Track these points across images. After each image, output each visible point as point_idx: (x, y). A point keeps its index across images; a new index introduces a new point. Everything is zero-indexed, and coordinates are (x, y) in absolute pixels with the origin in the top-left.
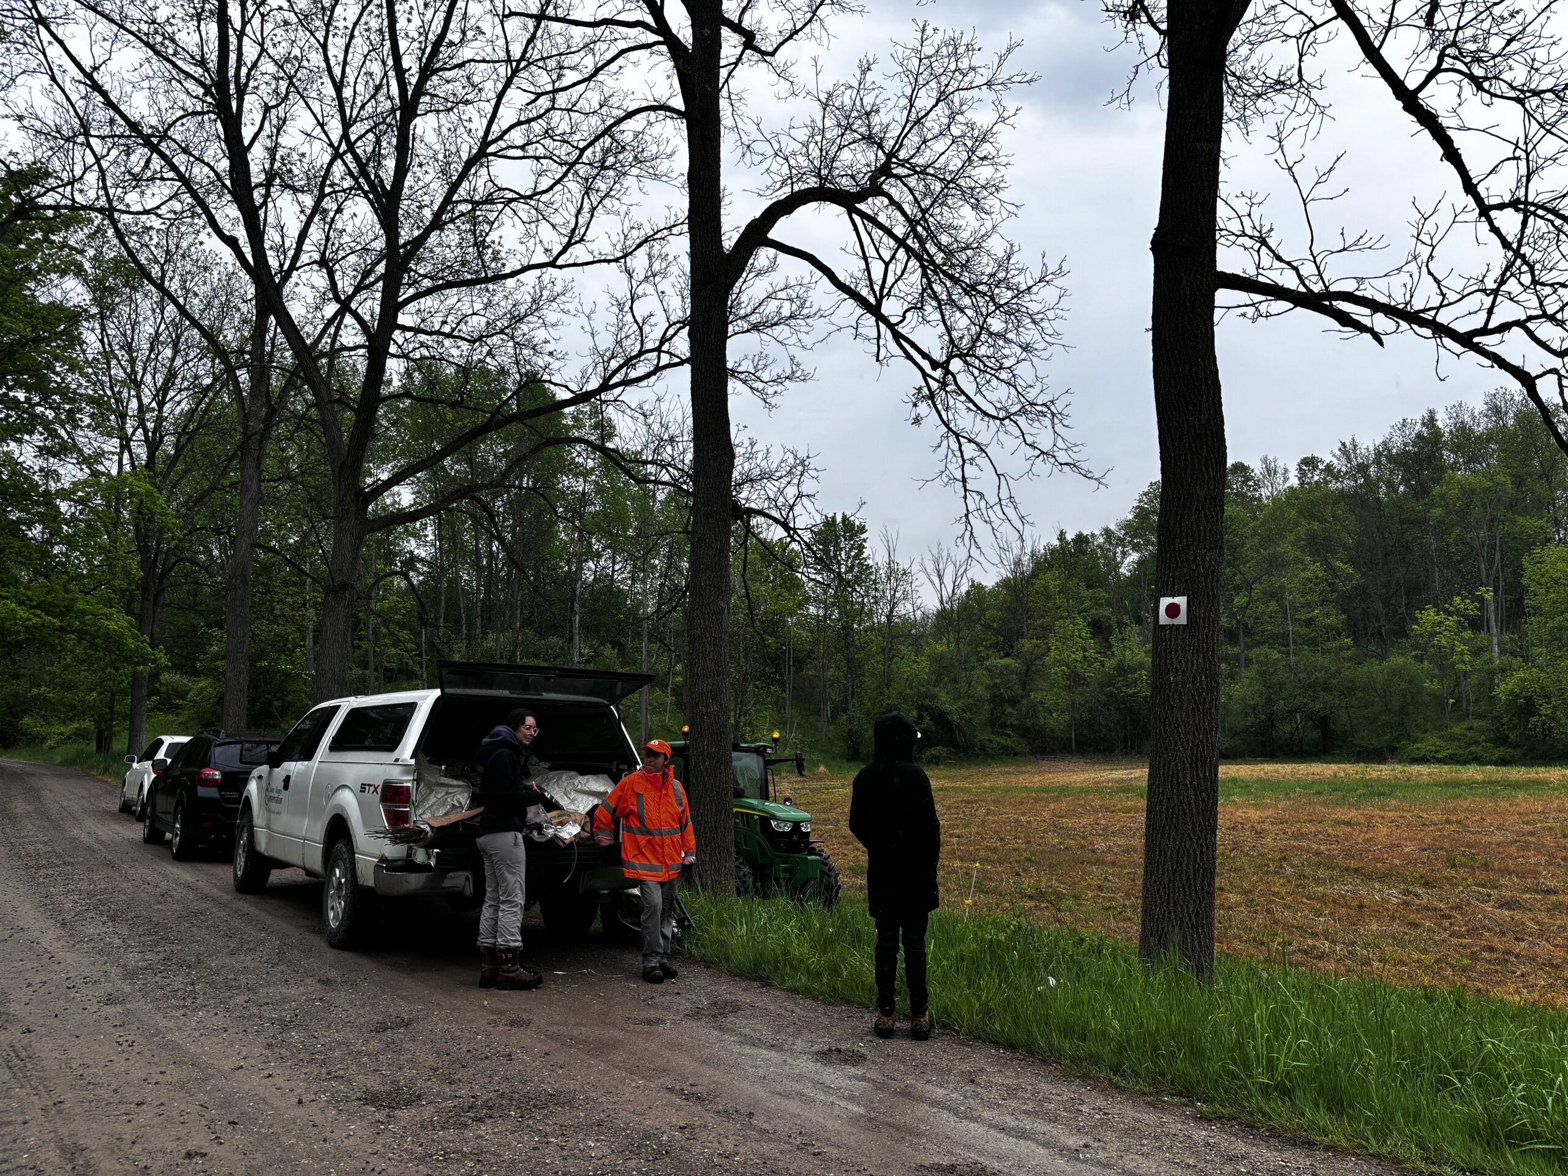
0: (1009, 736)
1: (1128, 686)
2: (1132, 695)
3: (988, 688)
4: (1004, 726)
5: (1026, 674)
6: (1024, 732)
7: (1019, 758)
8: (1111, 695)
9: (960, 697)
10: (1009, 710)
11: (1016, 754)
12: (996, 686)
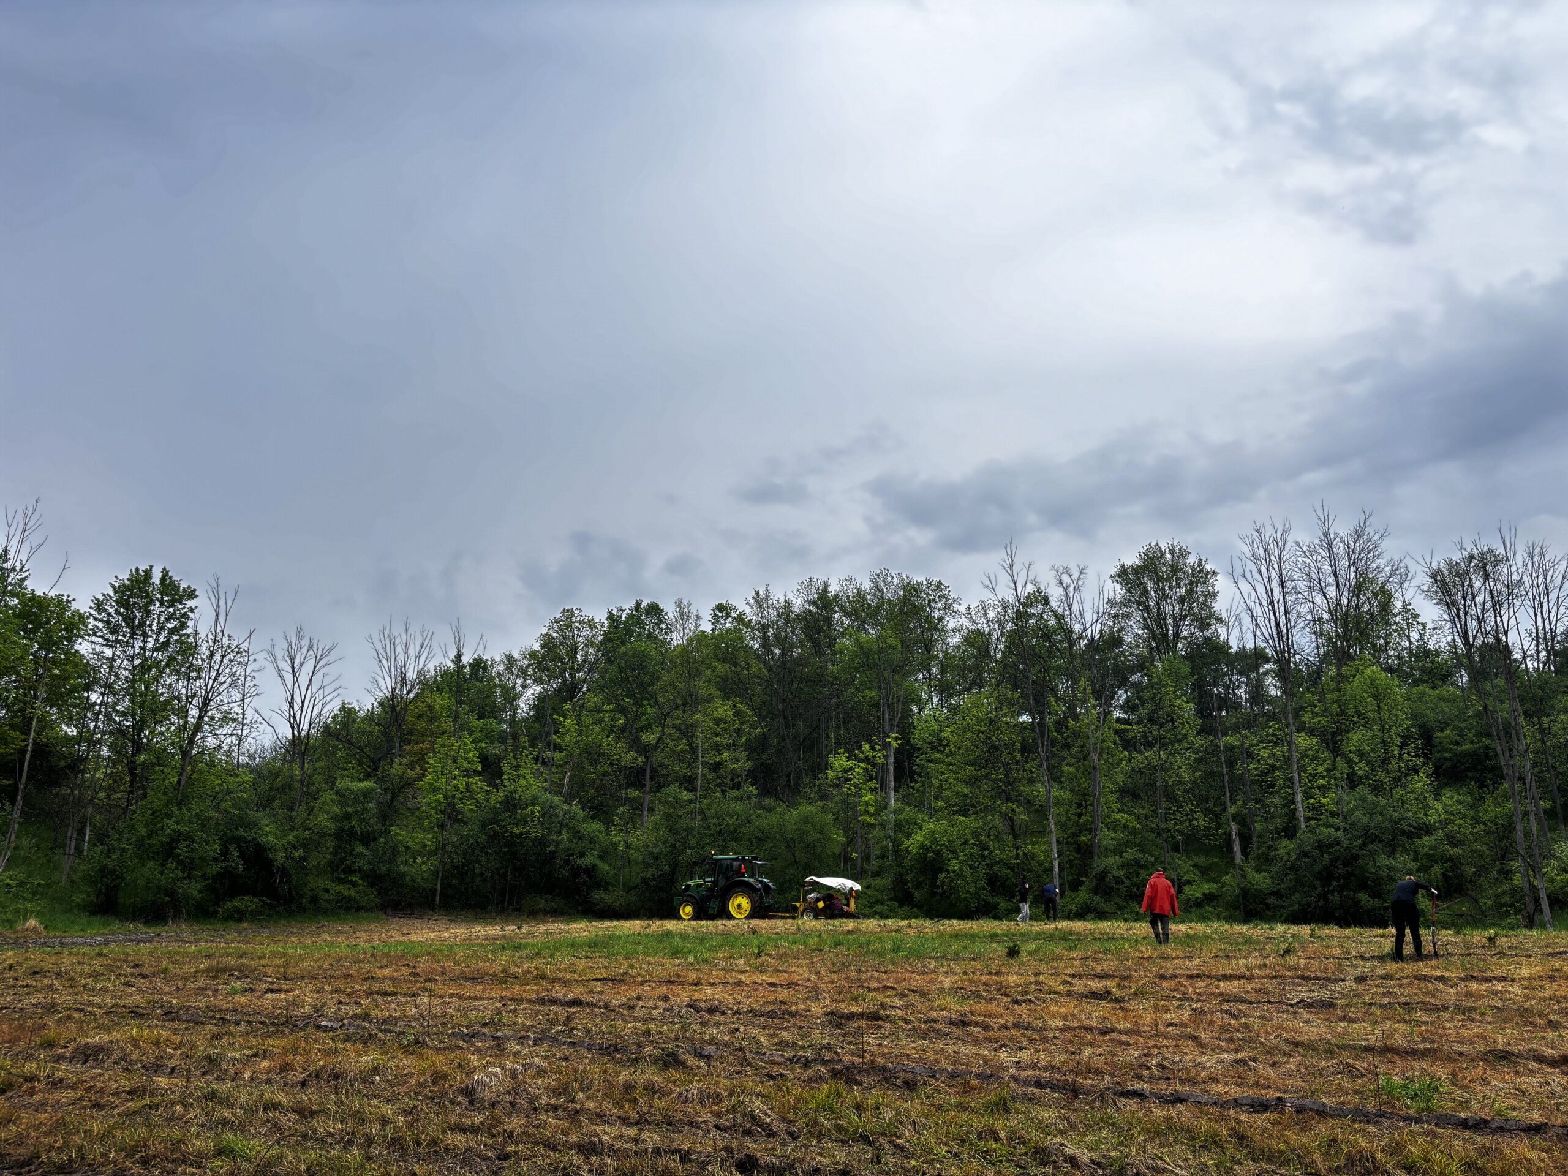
0: (354, 884)
1: (516, 824)
2: (520, 836)
3: (335, 818)
4: (350, 871)
5: (390, 804)
6: (374, 879)
7: (363, 914)
8: (494, 836)
9: (292, 829)
10: (360, 849)
11: (358, 909)
12: (347, 817)
